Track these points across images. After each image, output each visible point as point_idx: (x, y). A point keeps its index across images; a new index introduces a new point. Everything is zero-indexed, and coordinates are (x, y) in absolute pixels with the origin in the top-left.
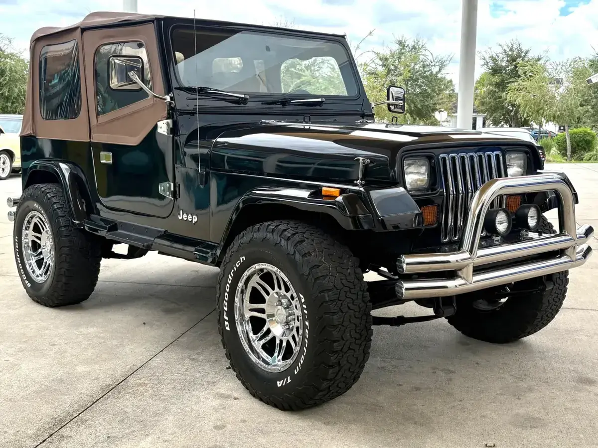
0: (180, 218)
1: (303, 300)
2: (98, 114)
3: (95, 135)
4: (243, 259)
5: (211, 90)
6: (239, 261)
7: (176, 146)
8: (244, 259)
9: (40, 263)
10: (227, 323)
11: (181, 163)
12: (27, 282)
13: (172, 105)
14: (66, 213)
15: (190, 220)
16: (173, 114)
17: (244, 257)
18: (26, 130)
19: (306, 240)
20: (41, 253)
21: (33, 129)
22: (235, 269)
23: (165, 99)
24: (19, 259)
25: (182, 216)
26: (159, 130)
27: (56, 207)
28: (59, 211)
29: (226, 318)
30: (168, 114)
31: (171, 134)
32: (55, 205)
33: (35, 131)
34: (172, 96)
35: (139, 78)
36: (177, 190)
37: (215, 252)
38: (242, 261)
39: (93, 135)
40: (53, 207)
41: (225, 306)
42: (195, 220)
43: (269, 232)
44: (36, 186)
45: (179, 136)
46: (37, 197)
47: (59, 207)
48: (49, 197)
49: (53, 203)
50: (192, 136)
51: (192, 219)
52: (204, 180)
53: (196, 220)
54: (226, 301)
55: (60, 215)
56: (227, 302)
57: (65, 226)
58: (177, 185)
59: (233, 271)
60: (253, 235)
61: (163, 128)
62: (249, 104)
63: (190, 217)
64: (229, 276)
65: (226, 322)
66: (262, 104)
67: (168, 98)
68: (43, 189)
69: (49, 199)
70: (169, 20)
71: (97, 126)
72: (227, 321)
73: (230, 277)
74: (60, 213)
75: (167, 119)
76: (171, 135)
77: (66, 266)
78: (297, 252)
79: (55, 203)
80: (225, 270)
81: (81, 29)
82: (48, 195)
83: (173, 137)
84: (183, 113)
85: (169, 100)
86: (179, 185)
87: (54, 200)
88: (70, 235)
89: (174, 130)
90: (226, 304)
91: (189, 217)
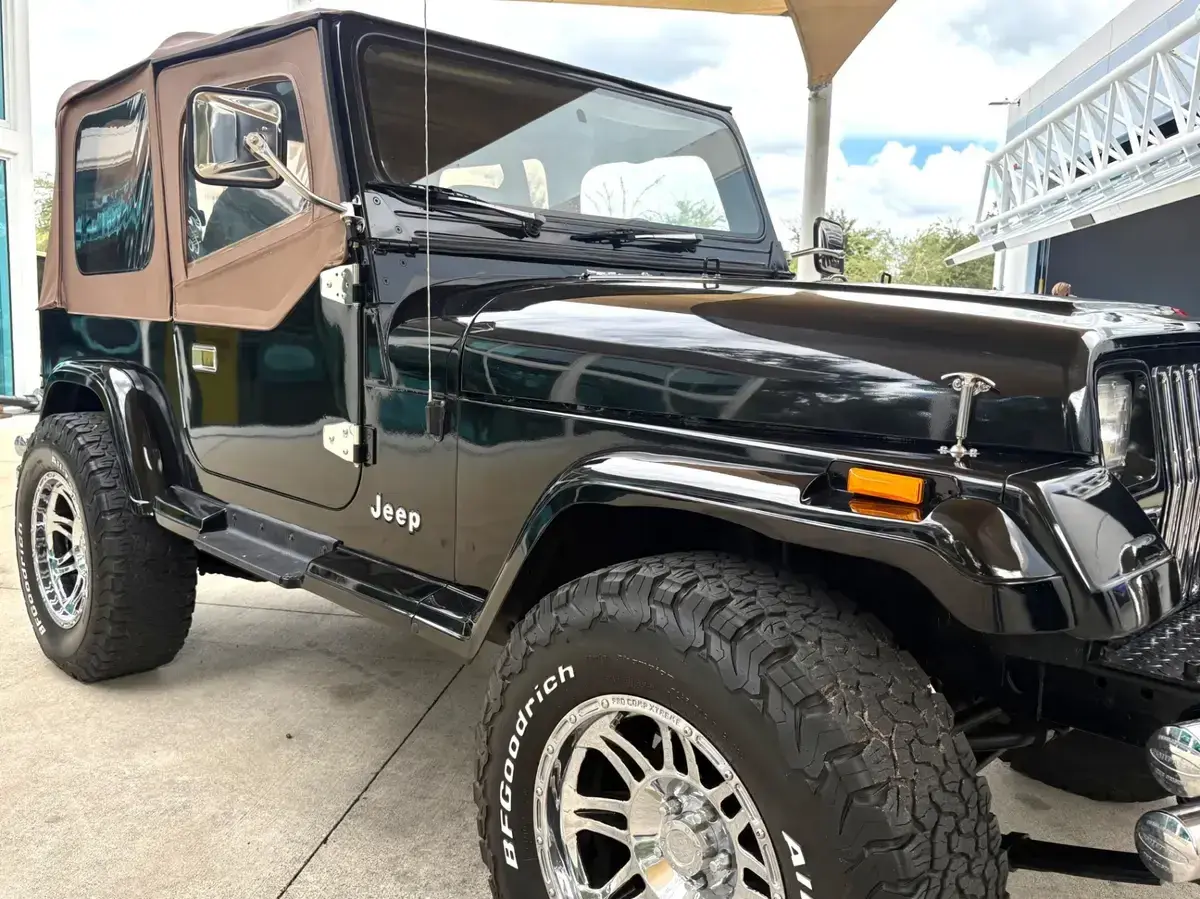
0: (376, 515)
1: (798, 860)
2: (188, 258)
3: (182, 306)
4: (567, 674)
5: (456, 196)
6: (553, 678)
7: (368, 333)
8: (572, 675)
9: (69, 581)
10: (509, 847)
11: (381, 377)
12: (40, 622)
13: (359, 228)
14: (117, 481)
15: (402, 523)
16: (360, 252)
17: (570, 669)
18: (49, 295)
19: (798, 644)
20: (71, 561)
21: (59, 294)
22: (541, 699)
23: (340, 212)
24: (24, 570)
25: (381, 510)
26: (325, 292)
27: (94, 468)
28: (100, 476)
29: (506, 830)
30: (349, 249)
31: (355, 300)
32: (92, 463)
33: (64, 299)
34: (360, 203)
35: (274, 152)
36: (370, 442)
37: (472, 619)
38: (563, 680)
39: (178, 307)
40: (89, 467)
41: (506, 798)
42: (414, 525)
43: (662, 604)
44: (57, 418)
45: (375, 305)
46: (56, 442)
47: (100, 466)
48: (82, 443)
49: (88, 457)
50: (412, 307)
51: (407, 520)
52: (441, 421)
53: (417, 525)
54: (506, 782)
55: (103, 484)
56: (510, 785)
57: (112, 511)
58: (370, 431)
59: (531, 701)
60: (603, 606)
61: (335, 287)
62: (545, 238)
63: (401, 514)
64: (520, 713)
65: (505, 842)
66: (572, 238)
67: (349, 209)
68: (69, 426)
69: (81, 448)
70: (354, 22)
71: (186, 286)
72: (509, 840)
73: (522, 718)
74: (103, 480)
75: (347, 262)
76: (356, 305)
77: (112, 598)
78: (772, 688)
79: (93, 458)
80: (507, 694)
81: (154, 65)
82: (79, 439)
83: (361, 309)
84: (387, 247)
85: (350, 212)
86: (375, 432)
87: (92, 451)
88: (125, 530)
89: (363, 292)
90: (508, 791)
91: (398, 516)
